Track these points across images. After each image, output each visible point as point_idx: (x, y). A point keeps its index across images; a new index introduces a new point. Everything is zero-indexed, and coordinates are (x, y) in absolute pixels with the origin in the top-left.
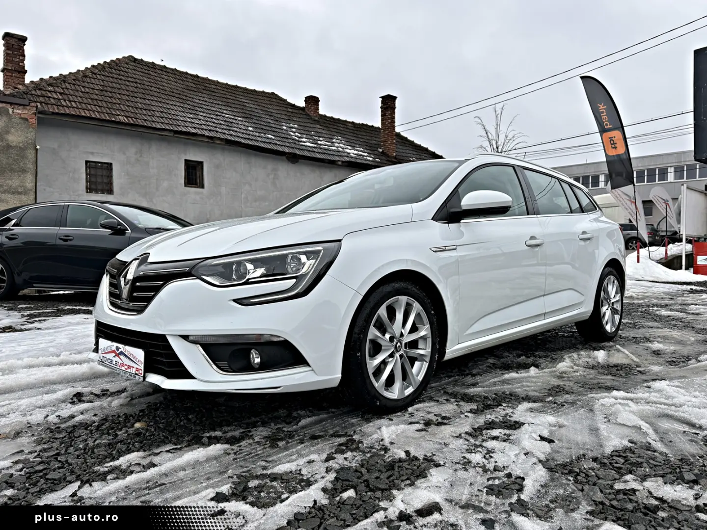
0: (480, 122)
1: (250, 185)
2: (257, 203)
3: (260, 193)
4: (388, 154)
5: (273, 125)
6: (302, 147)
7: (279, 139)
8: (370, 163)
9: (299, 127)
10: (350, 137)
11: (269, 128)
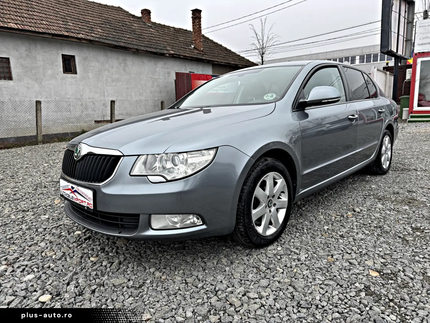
0: (252, 27)
2: (114, 83)
3: (116, 76)
4: (198, 49)
5: (121, 29)
6: (141, 44)
7: (126, 39)
8: (187, 55)
9: (139, 31)
10: (173, 37)
11: (118, 31)
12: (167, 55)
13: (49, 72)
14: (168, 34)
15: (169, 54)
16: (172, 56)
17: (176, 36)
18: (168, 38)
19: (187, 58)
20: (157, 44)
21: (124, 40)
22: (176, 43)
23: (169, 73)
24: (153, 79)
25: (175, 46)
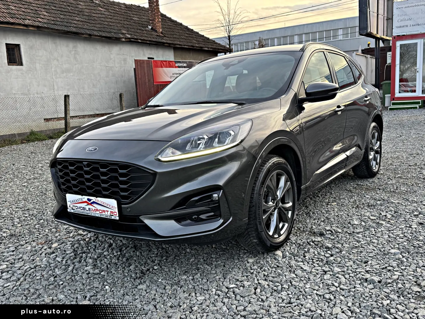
1: (58, 60)
2: (65, 75)
3: (65, 66)
4: (157, 30)
6: (93, 28)
9: (87, 11)
10: (126, 17)
15: (126, 39)
17: (129, 15)
19: (145, 42)
20: (110, 27)
22: (131, 23)
24: (107, 68)
25: (131, 28)
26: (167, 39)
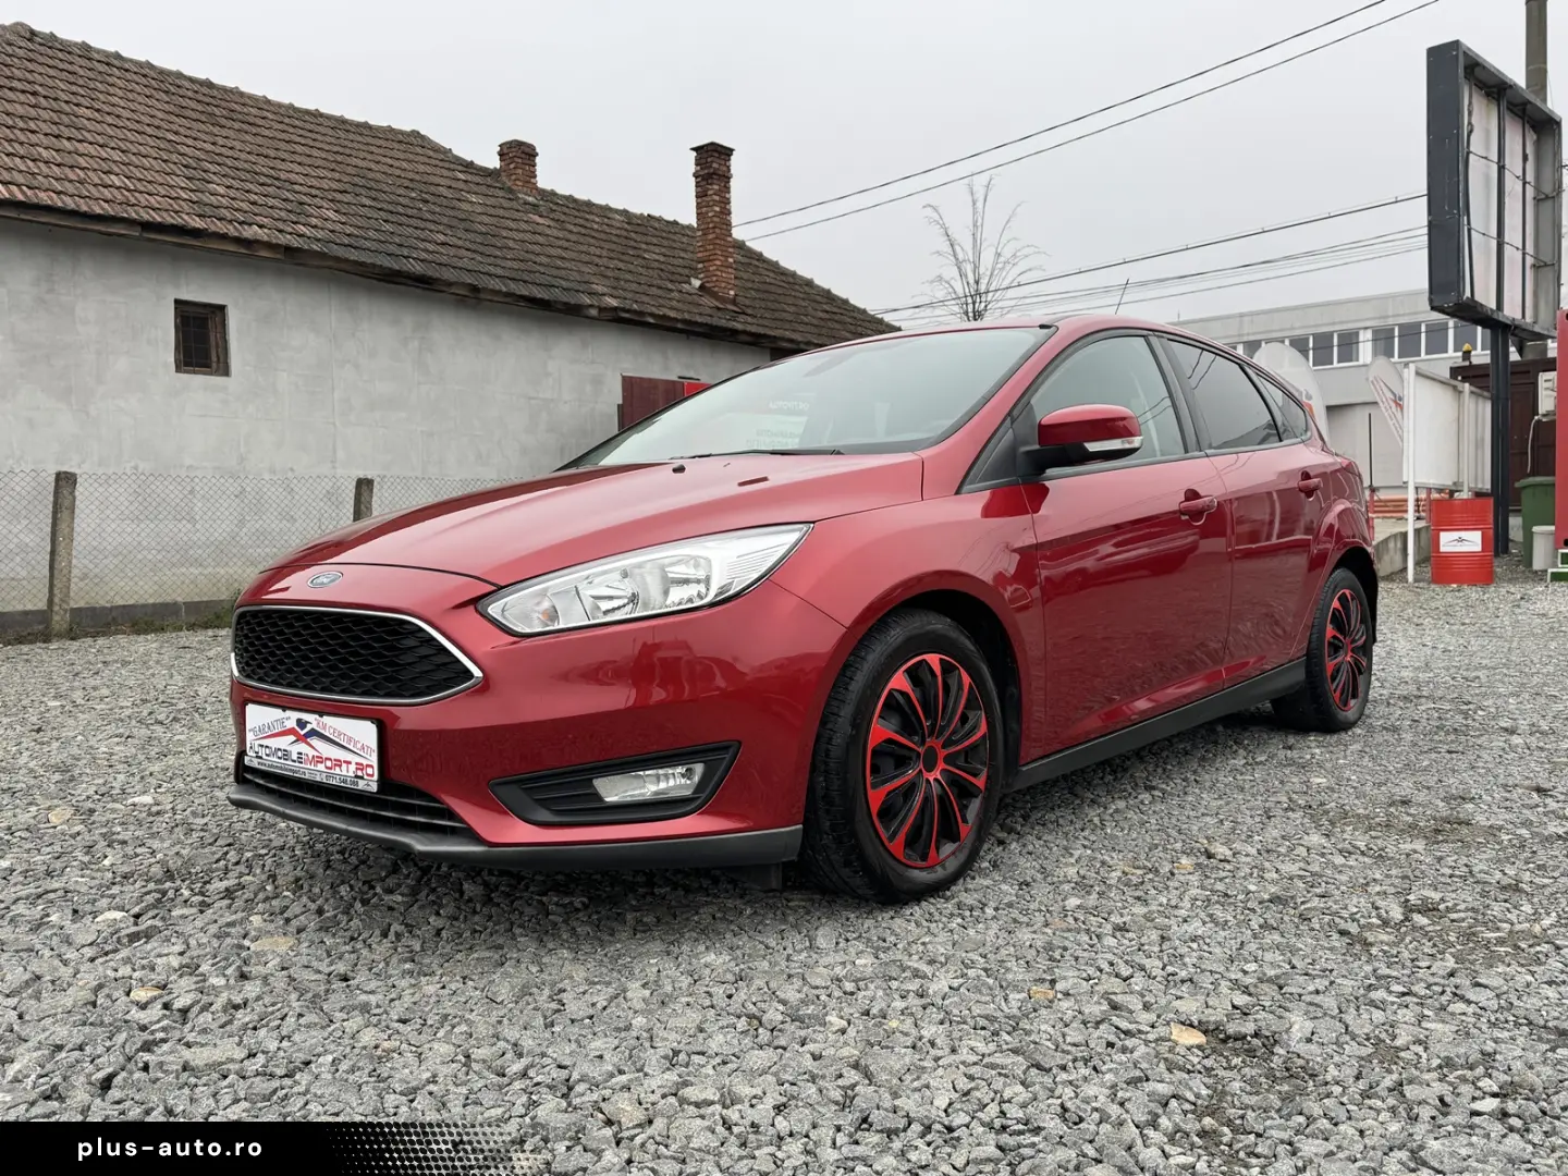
0: (937, 218)
1: (357, 367)
2: (378, 415)
3: (382, 388)
4: (716, 293)
5: (415, 211)
6: (492, 269)
7: (431, 247)
8: (672, 314)
9: (486, 219)
10: (620, 249)
11: (404, 219)
12: (594, 312)
13: (122, 365)
14: (603, 236)
15: (601, 309)
16: (609, 315)
17: (632, 243)
18: (598, 252)
19: (668, 324)
20: (555, 272)
21: (426, 250)
22: (631, 267)
23: (597, 381)
24: (533, 402)
25: (627, 281)
26: (749, 319)
